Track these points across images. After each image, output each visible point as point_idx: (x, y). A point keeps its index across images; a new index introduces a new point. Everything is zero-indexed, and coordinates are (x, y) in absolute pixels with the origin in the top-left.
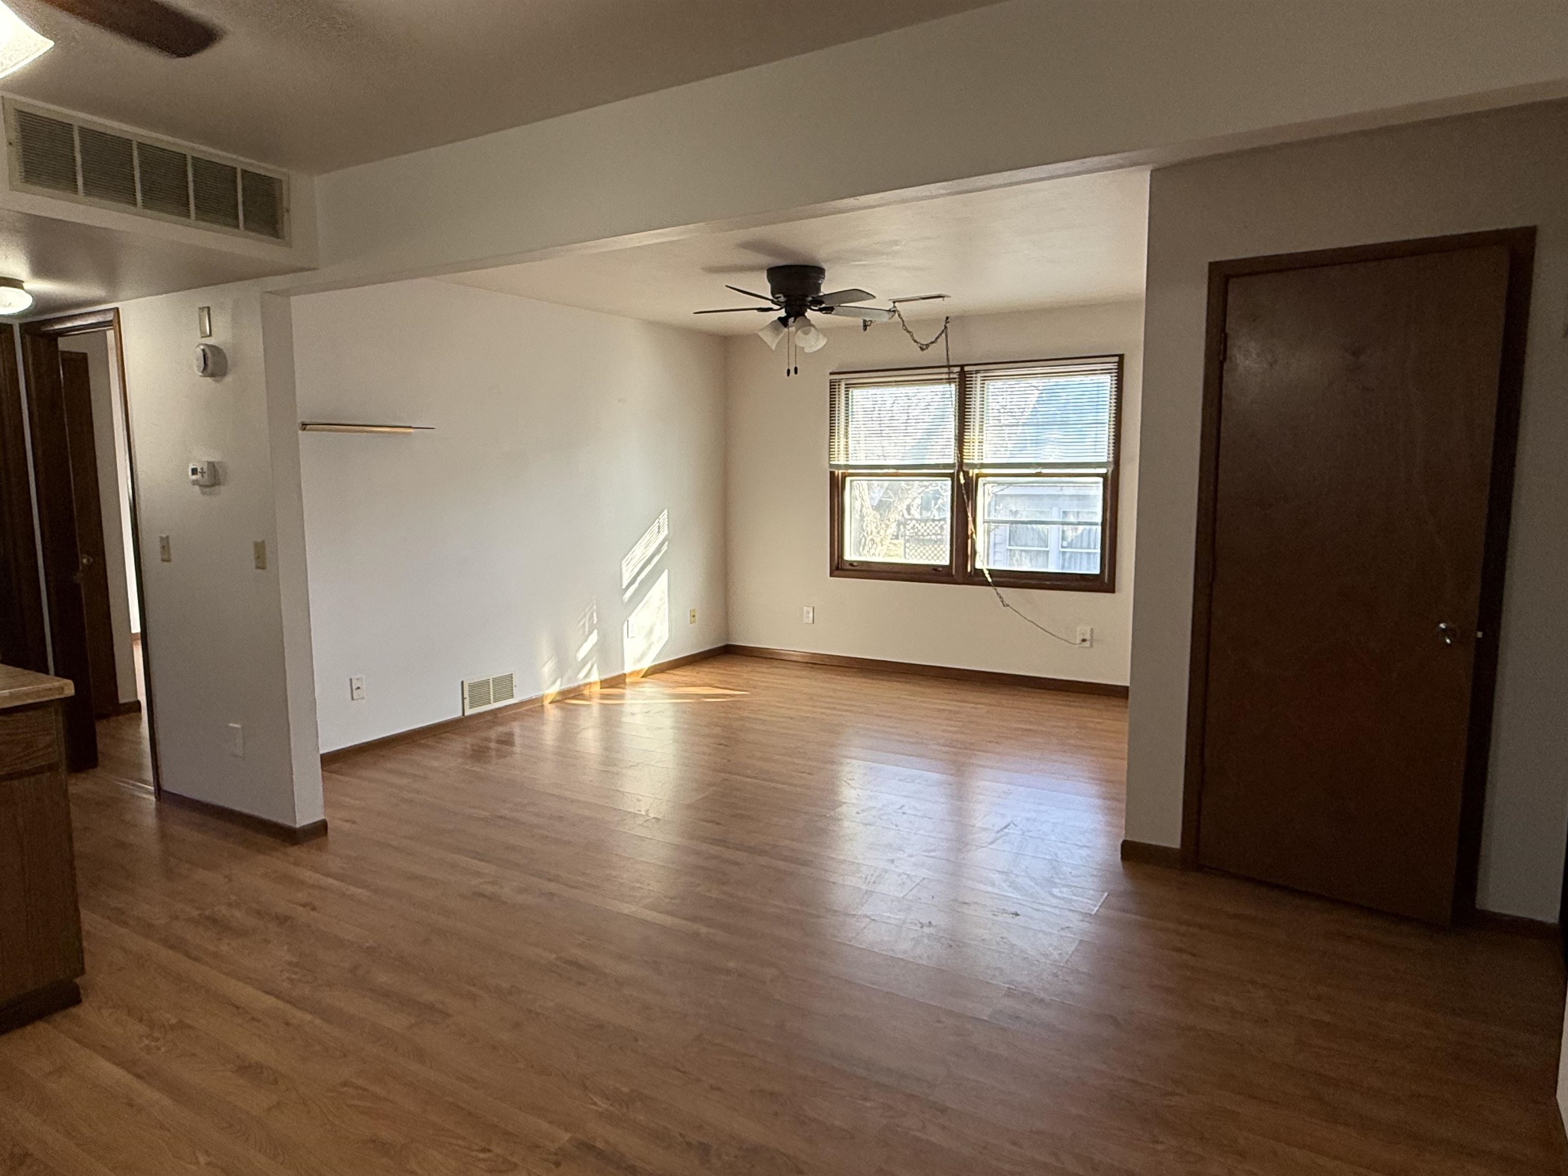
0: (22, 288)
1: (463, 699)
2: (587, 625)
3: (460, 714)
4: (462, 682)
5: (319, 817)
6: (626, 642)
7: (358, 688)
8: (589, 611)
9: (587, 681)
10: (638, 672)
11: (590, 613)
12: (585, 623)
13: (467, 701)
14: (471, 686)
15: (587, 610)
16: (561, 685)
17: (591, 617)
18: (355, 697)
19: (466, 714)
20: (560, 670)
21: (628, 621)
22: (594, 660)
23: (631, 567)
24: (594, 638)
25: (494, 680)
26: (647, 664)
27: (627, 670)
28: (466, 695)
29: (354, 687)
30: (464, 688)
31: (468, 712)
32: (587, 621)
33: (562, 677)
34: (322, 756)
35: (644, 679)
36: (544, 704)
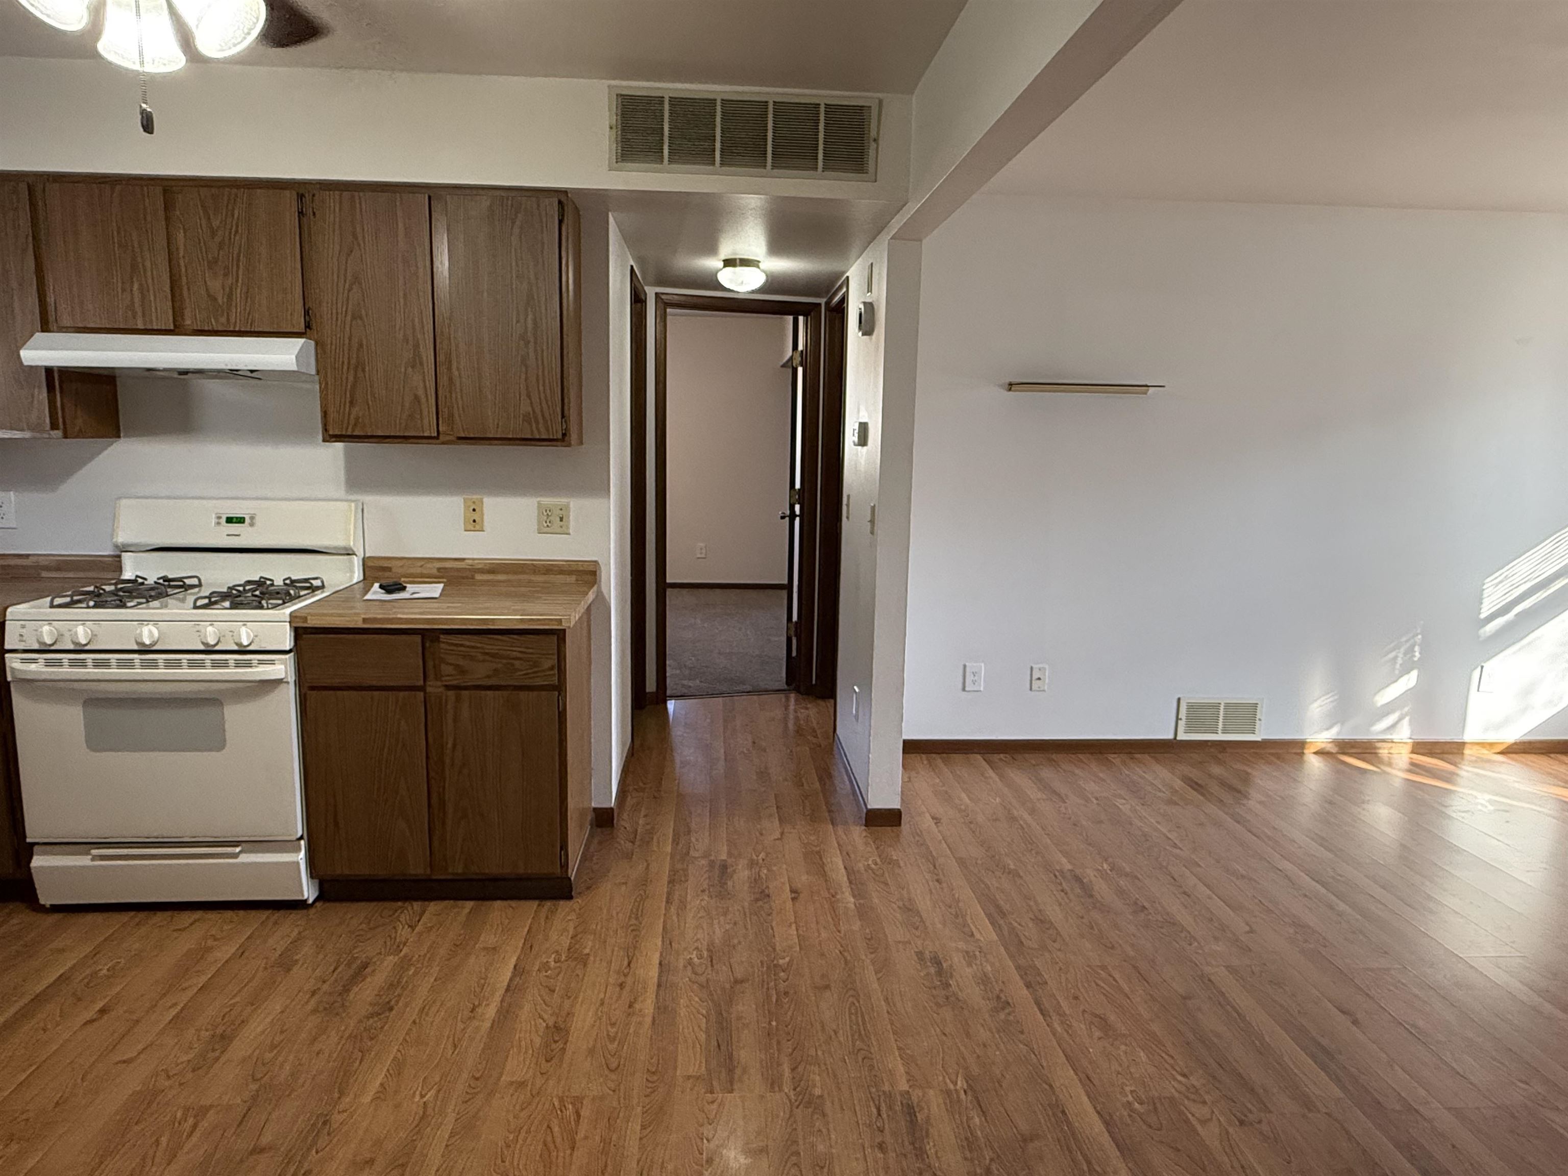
0: (758, 267)
1: (1178, 719)
2: (1400, 661)
3: (1170, 736)
4: (1179, 700)
5: (895, 804)
6: (1474, 696)
7: (1039, 679)
8: (1407, 641)
9: (1388, 737)
10: (1491, 745)
11: (1408, 645)
12: (1396, 658)
13: (1182, 724)
14: (1191, 707)
15: (1404, 639)
16: (1338, 734)
17: (1411, 650)
18: (1033, 688)
19: (1178, 738)
20: (1339, 714)
21: (1482, 667)
22: (1406, 709)
23: (1502, 589)
24: (1410, 680)
25: (1227, 705)
26: (1512, 735)
27: (1468, 737)
28: (1183, 714)
29: (1035, 676)
30: (1181, 709)
31: (1182, 736)
32: (1401, 655)
33: (1343, 724)
34: (905, 742)
35: (1500, 758)
36: (1306, 751)
